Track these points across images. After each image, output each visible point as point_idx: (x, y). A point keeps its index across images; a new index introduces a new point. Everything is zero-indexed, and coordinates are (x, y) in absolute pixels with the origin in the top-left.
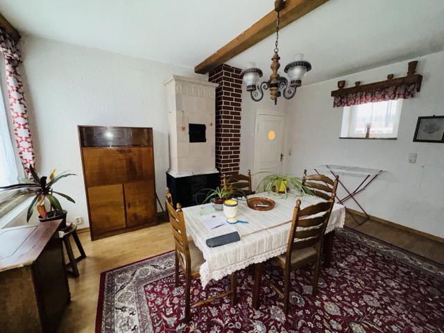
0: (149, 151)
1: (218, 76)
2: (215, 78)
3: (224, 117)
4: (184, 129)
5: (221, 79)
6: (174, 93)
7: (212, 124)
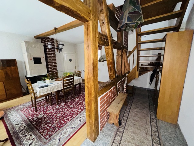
0: (16, 68)
1: (44, 40)
2: (43, 41)
3: (48, 55)
4: (31, 59)
5: (45, 42)
6: (25, 47)
7: (43, 57)
